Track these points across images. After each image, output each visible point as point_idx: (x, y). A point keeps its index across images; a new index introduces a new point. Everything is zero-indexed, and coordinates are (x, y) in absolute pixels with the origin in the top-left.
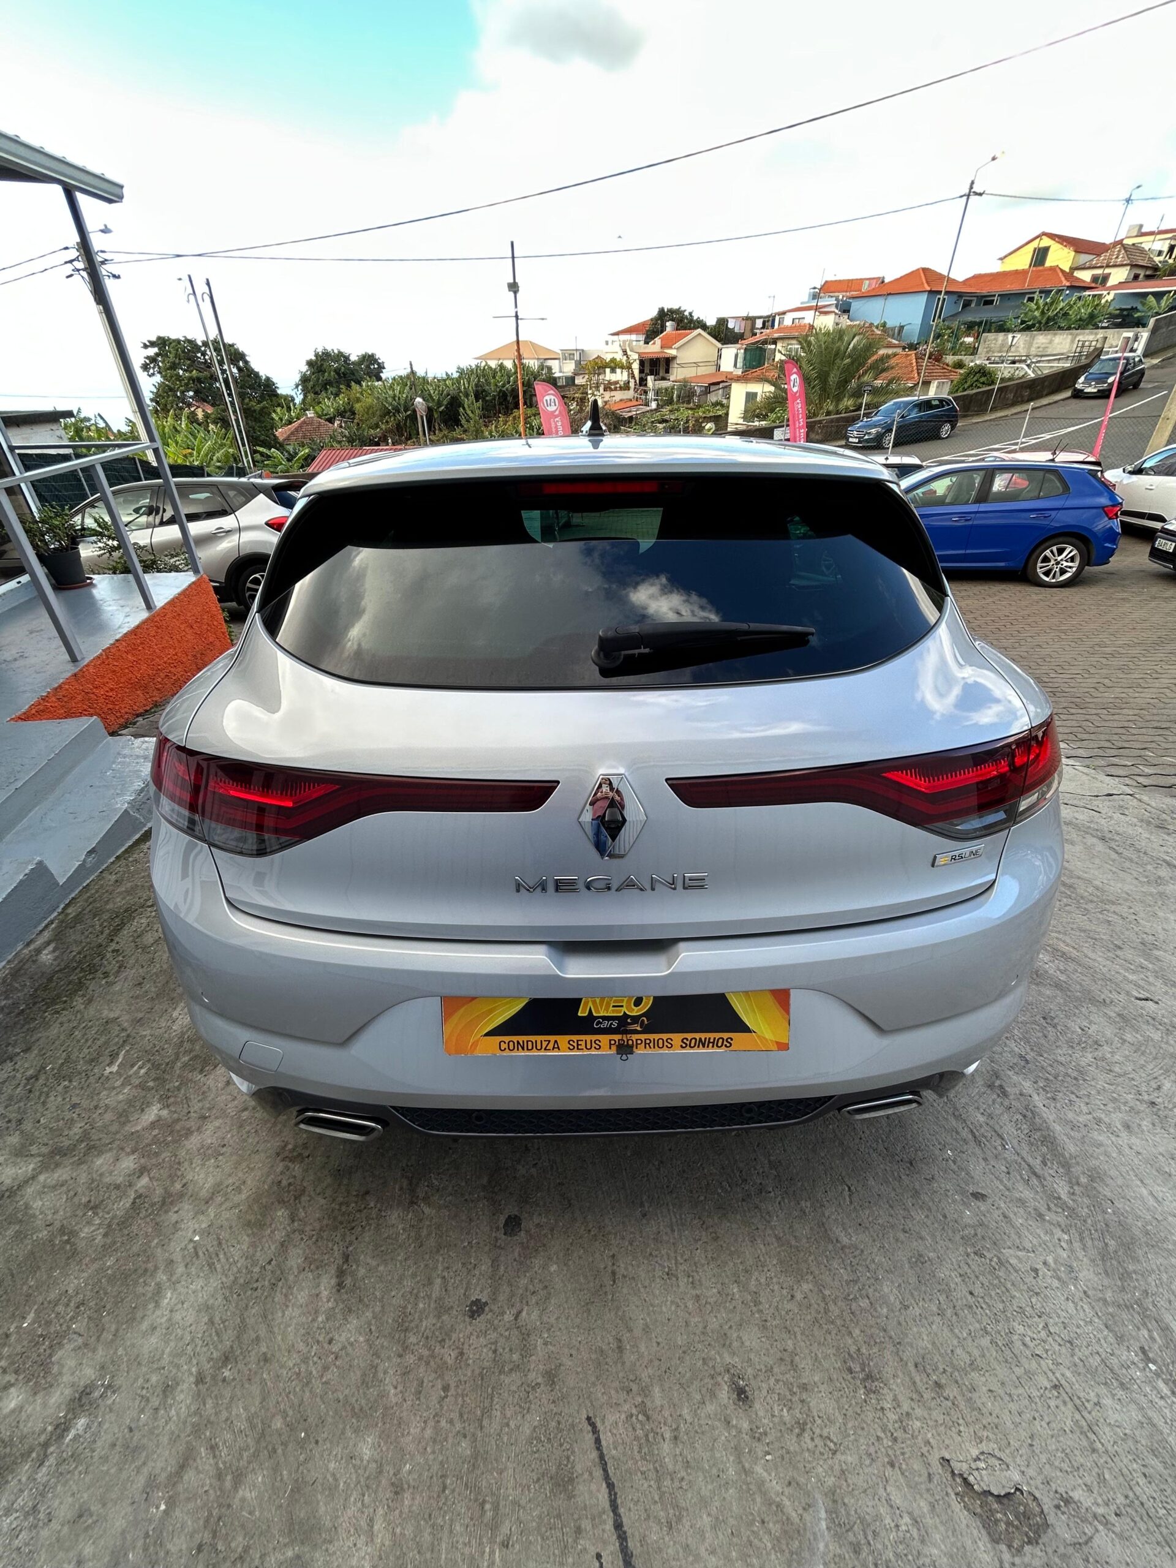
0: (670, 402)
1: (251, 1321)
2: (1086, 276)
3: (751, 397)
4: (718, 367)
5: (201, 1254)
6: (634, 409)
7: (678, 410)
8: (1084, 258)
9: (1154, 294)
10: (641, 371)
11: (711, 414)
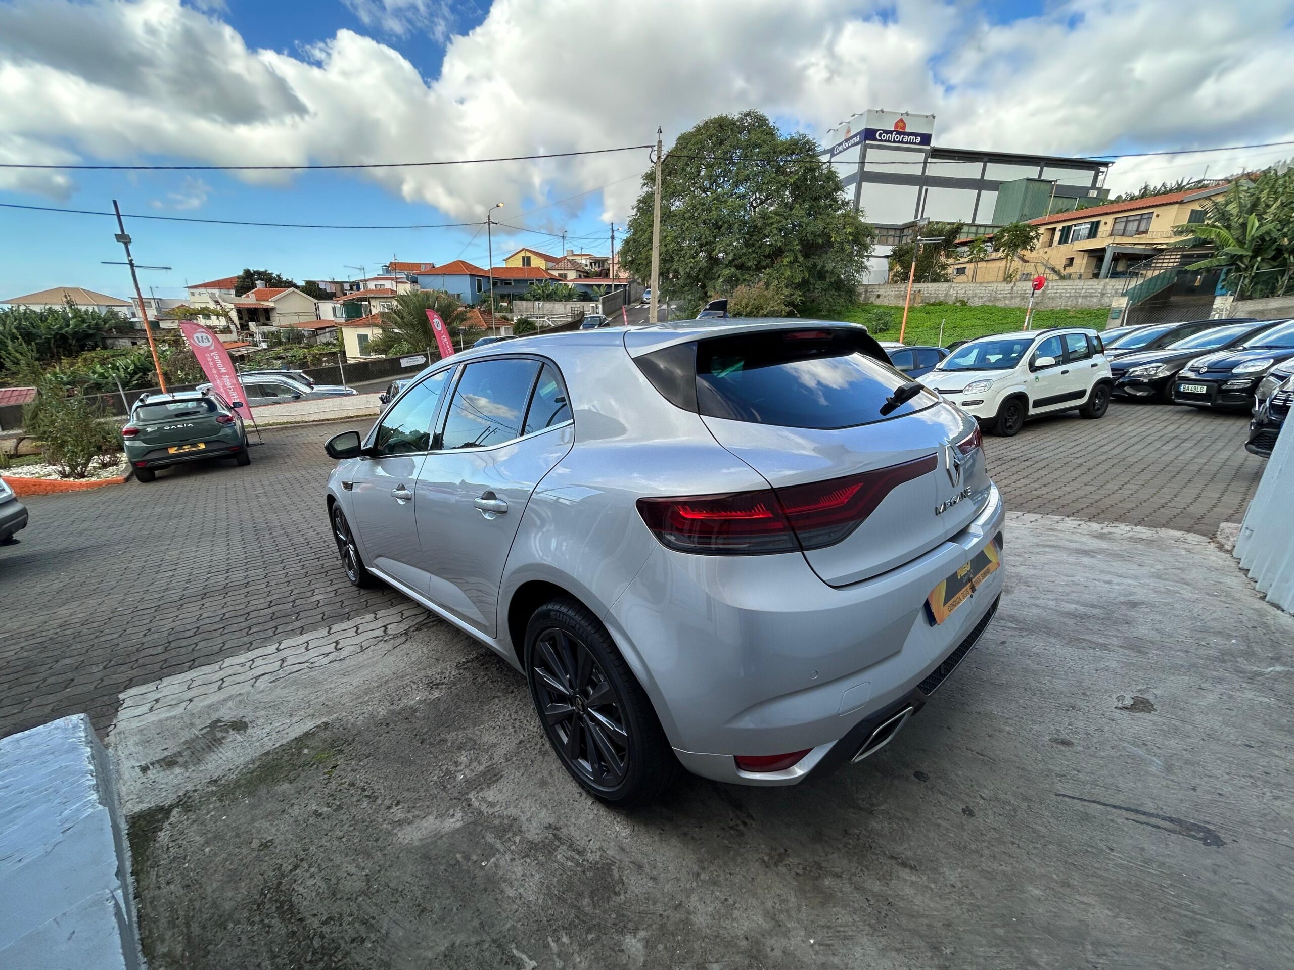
0: (280, 343)
1: (912, 926)
2: (556, 273)
3: (362, 338)
4: (318, 317)
5: (829, 942)
6: (242, 349)
7: (292, 349)
8: (551, 264)
9: (596, 285)
10: (240, 318)
11: (326, 351)
